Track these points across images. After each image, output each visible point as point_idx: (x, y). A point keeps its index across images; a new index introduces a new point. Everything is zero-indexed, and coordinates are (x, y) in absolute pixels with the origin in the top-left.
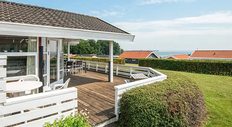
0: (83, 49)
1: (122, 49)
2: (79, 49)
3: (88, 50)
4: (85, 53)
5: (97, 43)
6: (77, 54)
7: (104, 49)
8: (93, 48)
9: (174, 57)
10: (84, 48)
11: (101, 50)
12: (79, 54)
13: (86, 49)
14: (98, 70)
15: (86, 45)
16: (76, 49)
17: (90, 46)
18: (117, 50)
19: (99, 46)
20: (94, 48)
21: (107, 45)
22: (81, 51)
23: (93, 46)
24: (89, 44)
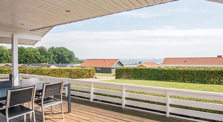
0: (31, 58)
1: (77, 58)
2: (26, 58)
3: (38, 59)
4: (34, 62)
5: (49, 51)
6: (23, 63)
7: (57, 57)
8: (43, 56)
9: (144, 65)
10: (33, 56)
11: (53, 58)
12: (26, 63)
13: (35, 57)
14: (94, 100)
15: (35, 54)
16: (22, 58)
17: (40, 54)
18: (72, 58)
19: (51, 54)
20: (45, 56)
21: (60, 54)
22: (28, 60)
23: (43, 55)
24: (38, 52)
